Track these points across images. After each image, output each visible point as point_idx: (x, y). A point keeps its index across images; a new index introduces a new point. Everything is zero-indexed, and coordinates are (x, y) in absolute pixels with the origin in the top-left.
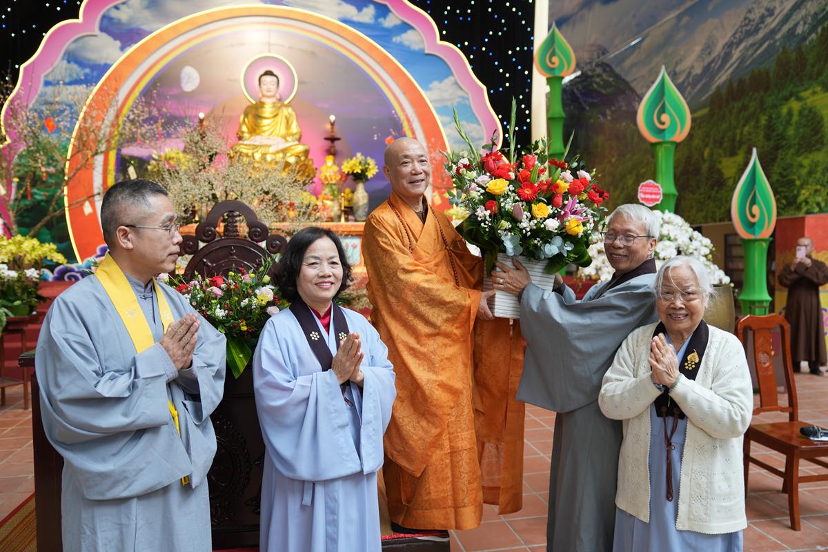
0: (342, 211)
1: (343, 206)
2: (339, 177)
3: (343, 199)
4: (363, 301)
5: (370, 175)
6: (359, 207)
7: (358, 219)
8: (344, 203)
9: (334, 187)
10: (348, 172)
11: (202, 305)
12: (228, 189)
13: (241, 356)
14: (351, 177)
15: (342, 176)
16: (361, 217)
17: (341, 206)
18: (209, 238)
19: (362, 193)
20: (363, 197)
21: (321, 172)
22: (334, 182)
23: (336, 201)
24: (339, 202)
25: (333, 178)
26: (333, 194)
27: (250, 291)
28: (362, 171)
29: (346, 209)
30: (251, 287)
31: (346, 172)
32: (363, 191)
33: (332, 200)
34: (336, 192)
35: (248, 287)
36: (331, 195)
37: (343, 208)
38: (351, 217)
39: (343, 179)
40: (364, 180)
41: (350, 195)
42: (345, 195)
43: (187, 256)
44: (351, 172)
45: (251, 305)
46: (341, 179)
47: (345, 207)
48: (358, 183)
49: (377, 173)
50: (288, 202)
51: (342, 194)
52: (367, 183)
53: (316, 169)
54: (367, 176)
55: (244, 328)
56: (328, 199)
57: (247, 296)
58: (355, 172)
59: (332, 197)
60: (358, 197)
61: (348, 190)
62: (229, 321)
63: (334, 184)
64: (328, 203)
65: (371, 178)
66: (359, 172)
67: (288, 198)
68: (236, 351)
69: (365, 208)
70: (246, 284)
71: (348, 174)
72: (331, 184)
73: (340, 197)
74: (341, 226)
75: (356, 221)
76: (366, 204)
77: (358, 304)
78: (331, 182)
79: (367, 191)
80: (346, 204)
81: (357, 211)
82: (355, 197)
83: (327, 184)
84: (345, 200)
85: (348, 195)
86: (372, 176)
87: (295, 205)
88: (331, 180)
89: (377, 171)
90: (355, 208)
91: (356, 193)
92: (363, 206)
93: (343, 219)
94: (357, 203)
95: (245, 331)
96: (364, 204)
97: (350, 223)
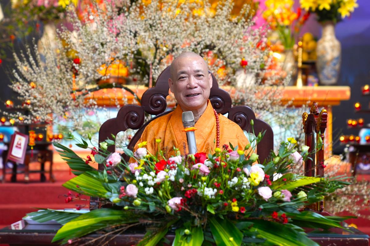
0: (298, 69)
1: (300, 60)
2: (295, 16)
3: (300, 50)
4: (342, 202)
5: (344, 12)
6: (326, 63)
7: (324, 81)
8: (302, 57)
9: (287, 31)
10: (310, 8)
11: (188, 183)
12: (159, 42)
13: (231, 239)
14: (313, 16)
15: (299, 14)
16: (328, 78)
17: (296, 61)
18: (159, 109)
19: (332, 41)
20: (333, 48)
21: (265, 8)
22: (286, 23)
23: (290, 54)
24: (293, 55)
25: (285, 16)
26: (285, 43)
27: (239, 169)
28: (332, 6)
29: (305, 66)
30: (239, 165)
31: (307, 9)
32: (333, 37)
33: (283, 52)
34: (289, 40)
35: (236, 166)
36: (282, 44)
37: (300, 64)
38: (311, 78)
39: (301, 19)
40: (335, 20)
41: (311, 44)
42: (305, 45)
43: (130, 130)
44: (314, 9)
45: (242, 185)
46: (297, 19)
47: (304, 63)
48: (324, 26)
49: (355, 9)
50: (239, 60)
51: (300, 43)
52: (340, 25)
53: (259, 3)
54: (340, 14)
55: (236, 209)
56: (275, 50)
57: (236, 174)
58: (321, 8)
59: (282, 47)
60: (324, 48)
61: (307, 37)
62: (218, 202)
63: (287, 27)
64: (278, 56)
65: (346, 17)
66: (328, 7)
67: (238, 54)
68: (224, 234)
69: (335, 65)
70: (234, 162)
71: (310, 11)
72: (282, 27)
73: (295, 47)
74: (297, 92)
75: (320, 84)
76: (337, 58)
77: (334, 205)
78: (281, 24)
79: (338, 37)
80: (306, 58)
81: (323, 68)
82: (320, 47)
83: (276, 27)
84: (303, 51)
85: (307, 43)
86: (348, 14)
87: (249, 64)
88: (283, 20)
89: (356, 5)
90: (319, 65)
91: (320, 41)
92: (332, 60)
93: (300, 81)
94: (323, 56)
95: (236, 212)
96: (333, 59)
97: (309, 88)
